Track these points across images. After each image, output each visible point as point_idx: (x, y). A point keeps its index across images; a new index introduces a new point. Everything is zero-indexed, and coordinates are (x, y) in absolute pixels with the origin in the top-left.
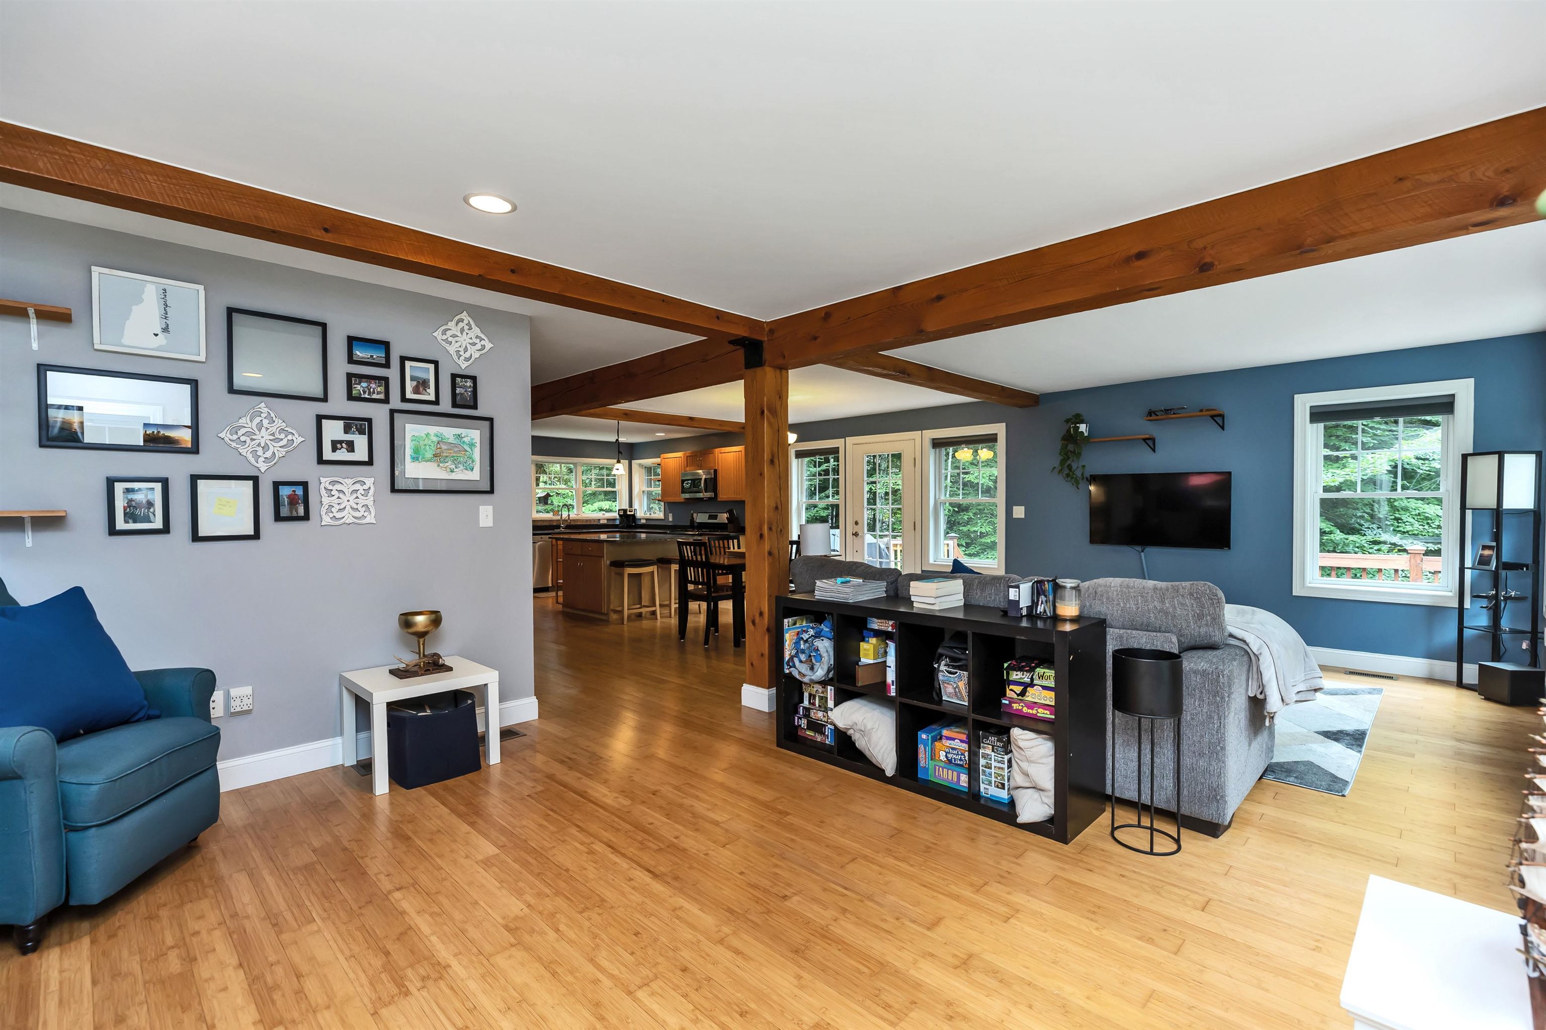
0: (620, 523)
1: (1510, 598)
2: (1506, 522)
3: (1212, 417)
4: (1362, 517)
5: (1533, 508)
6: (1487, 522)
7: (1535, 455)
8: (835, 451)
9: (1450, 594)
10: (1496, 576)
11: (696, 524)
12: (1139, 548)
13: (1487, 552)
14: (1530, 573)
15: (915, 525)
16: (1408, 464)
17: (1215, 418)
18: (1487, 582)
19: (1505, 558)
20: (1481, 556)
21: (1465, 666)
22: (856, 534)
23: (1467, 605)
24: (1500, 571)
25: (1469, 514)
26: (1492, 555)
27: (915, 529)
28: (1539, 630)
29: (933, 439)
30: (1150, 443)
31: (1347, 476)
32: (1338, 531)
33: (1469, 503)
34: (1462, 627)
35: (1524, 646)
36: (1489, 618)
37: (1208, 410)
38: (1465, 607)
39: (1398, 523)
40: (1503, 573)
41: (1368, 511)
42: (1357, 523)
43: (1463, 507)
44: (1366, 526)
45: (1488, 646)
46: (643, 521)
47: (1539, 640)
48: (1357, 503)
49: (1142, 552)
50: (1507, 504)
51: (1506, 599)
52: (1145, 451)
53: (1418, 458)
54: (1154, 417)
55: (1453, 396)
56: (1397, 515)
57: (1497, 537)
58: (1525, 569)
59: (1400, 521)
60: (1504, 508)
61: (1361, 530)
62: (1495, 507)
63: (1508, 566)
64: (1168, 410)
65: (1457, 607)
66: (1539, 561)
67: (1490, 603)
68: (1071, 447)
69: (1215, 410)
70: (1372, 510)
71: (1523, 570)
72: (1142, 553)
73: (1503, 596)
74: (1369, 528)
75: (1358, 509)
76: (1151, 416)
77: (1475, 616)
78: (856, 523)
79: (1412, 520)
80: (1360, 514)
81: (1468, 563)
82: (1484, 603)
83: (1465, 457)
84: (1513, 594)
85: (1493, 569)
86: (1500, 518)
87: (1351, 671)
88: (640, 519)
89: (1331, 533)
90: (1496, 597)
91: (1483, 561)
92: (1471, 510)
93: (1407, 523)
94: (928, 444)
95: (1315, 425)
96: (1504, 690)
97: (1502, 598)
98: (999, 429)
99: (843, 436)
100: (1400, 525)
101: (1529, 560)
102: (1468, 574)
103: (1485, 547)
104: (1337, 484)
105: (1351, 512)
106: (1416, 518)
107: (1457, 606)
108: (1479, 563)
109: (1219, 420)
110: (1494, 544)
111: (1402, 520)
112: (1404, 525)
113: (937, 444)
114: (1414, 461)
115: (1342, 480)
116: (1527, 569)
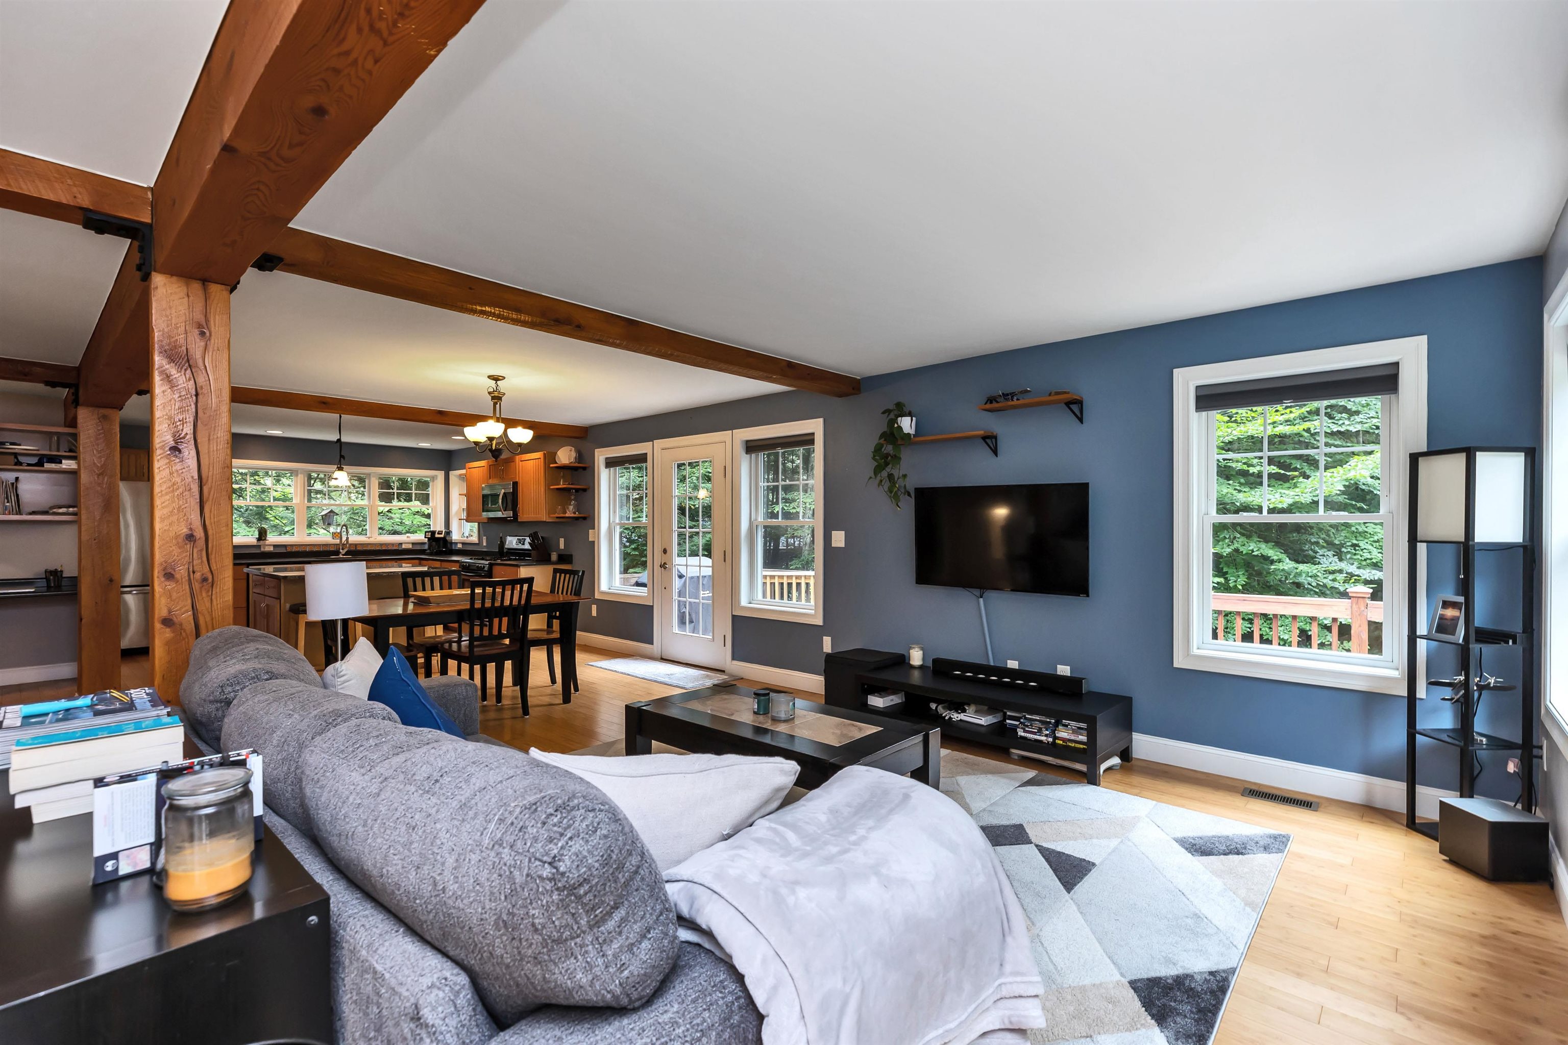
0: (429, 548)
1: (1487, 687)
2: (1480, 562)
3: (1068, 404)
4: (1317, 543)
5: (1521, 541)
6: (1449, 562)
7: (1523, 454)
8: (641, 459)
9: (1395, 674)
10: (1464, 651)
11: (505, 551)
12: (977, 592)
13: (1450, 613)
14: (1519, 649)
15: (725, 555)
16: (1364, 484)
17: (1071, 406)
18: (1451, 658)
19: (1479, 620)
20: (1442, 618)
21: (1420, 790)
22: (663, 566)
23: (1421, 692)
24: (1471, 646)
25: (1422, 549)
26: (1458, 618)
27: (725, 561)
28: (1535, 743)
29: (747, 442)
30: (991, 441)
31: (1297, 497)
32: (1287, 559)
33: (1421, 533)
34: (1412, 731)
35: (1511, 768)
36: (1455, 716)
37: (1057, 393)
38: (1418, 696)
39: (1355, 550)
40: (1475, 647)
41: (1324, 536)
42: (1311, 550)
43: (1413, 539)
44: (1321, 553)
45: (1453, 769)
46: (460, 546)
47: (1535, 760)
48: (1312, 528)
49: (981, 597)
50: (1482, 535)
51: (1481, 688)
52: (982, 453)
53: (1372, 477)
54: (995, 405)
55: (1396, 365)
56: (1355, 542)
57: (1465, 587)
58: (1511, 642)
59: (1357, 548)
60: (1476, 541)
61: (1316, 557)
62: (1463, 540)
63: (1486, 636)
64: (1007, 395)
65: (1406, 695)
66: (1533, 630)
67: (1456, 694)
68: (889, 449)
69: (1068, 393)
70: (1328, 535)
71: (1508, 643)
72: (981, 600)
73: (1477, 685)
74: (1324, 555)
75: (1312, 534)
76: (991, 403)
77: (1435, 710)
78: (665, 551)
79: (1370, 547)
80: (1315, 540)
81: (1422, 628)
82: (1448, 693)
83: (1414, 459)
84: (1493, 681)
85: (1461, 641)
86: (1471, 557)
87: (1253, 787)
88: (457, 543)
89: (1280, 561)
90: (1466, 684)
91: (1444, 627)
92: (1425, 544)
93: (1364, 551)
94: (740, 449)
95: (1204, 414)
96: (1482, 851)
97: (1475, 688)
98: (815, 426)
99: (651, 439)
100: (1357, 552)
101: (1517, 627)
102: (1422, 646)
103: (1446, 604)
104: (1285, 506)
105: (1304, 537)
106: (1374, 544)
107: (1405, 693)
108: (1438, 631)
109: (1075, 408)
110: (1461, 599)
111: (1359, 547)
112: (1361, 553)
113: (752, 447)
114: (1370, 481)
115: (1291, 501)
116: (1514, 642)
